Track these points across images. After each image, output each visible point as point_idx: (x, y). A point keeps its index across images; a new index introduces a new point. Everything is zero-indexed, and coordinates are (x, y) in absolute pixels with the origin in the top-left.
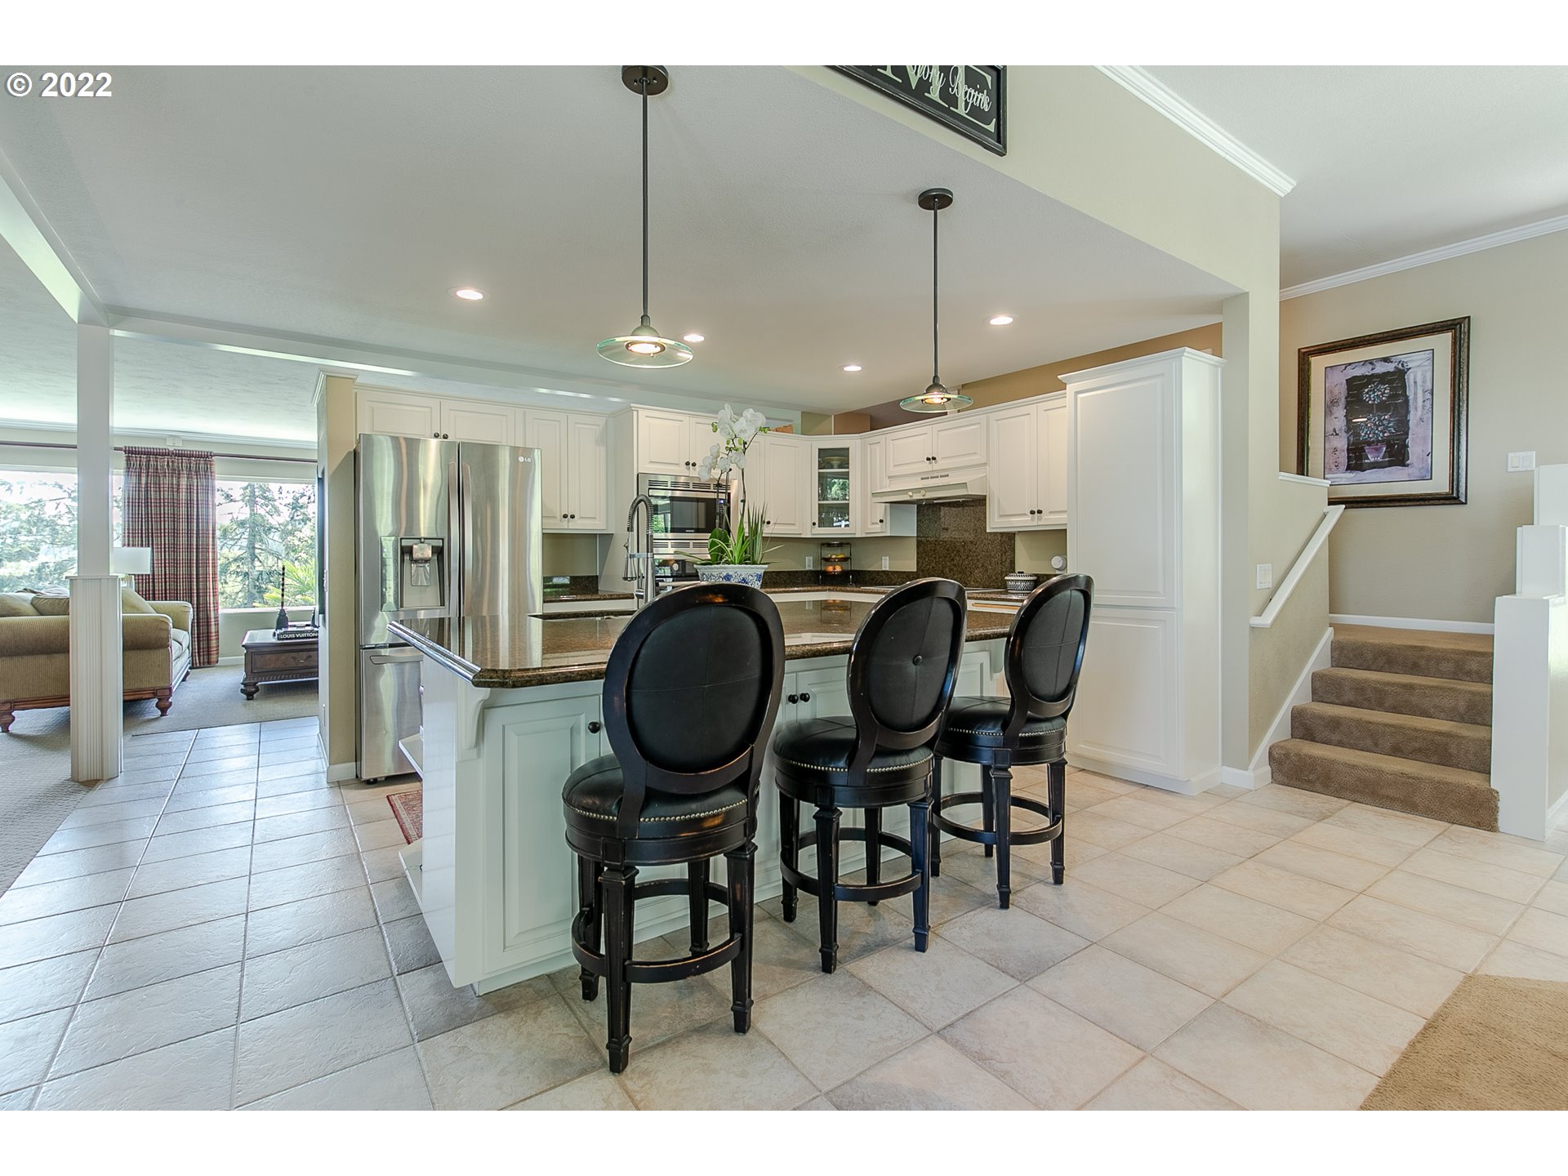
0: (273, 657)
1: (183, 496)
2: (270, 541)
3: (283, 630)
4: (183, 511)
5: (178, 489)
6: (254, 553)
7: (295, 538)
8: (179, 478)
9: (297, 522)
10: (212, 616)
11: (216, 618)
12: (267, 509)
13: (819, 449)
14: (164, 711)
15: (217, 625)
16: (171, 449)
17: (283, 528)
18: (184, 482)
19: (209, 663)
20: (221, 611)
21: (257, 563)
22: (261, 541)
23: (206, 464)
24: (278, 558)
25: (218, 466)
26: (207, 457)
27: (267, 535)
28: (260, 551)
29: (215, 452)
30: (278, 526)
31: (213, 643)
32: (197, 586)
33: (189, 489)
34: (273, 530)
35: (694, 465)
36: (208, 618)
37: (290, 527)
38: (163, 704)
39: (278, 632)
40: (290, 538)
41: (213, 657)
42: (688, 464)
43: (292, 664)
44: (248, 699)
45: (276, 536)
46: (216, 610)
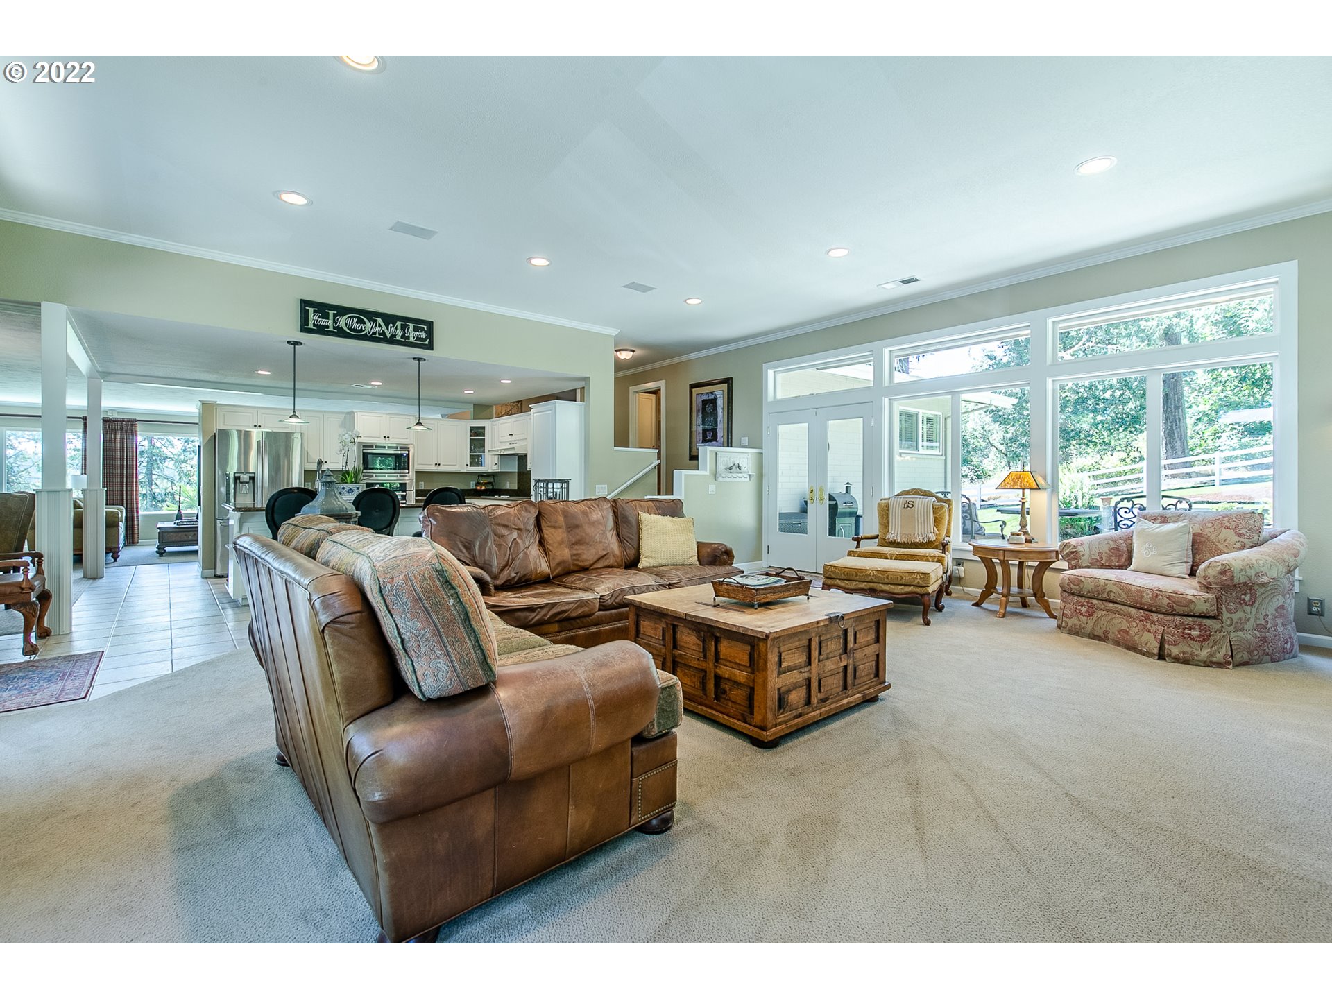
0: (174, 534)
1: (118, 445)
2: (166, 469)
3: (180, 520)
4: (118, 454)
5: (115, 441)
6: (151, 478)
7: (188, 465)
8: (115, 434)
9: (189, 453)
10: (135, 515)
11: (138, 517)
12: (163, 443)
13: (471, 427)
14: (115, 560)
15: (138, 521)
16: (111, 417)
17: (176, 457)
18: (118, 437)
19: (133, 543)
20: (141, 513)
21: (153, 487)
22: (159, 468)
23: (132, 426)
24: (172, 483)
25: (139, 427)
26: (132, 422)
27: (162, 463)
28: (157, 476)
29: (137, 419)
30: (172, 456)
31: (136, 532)
32: (126, 497)
33: (122, 441)
34: (168, 460)
35: (388, 437)
36: (133, 517)
37: (182, 457)
38: (115, 556)
39: (177, 521)
40: (184, 465)
41: (136, 540)
42: (385, 437)
43: (185, 538)
44: (160, 556)
45: (171, 464)
46: (137, 512)
